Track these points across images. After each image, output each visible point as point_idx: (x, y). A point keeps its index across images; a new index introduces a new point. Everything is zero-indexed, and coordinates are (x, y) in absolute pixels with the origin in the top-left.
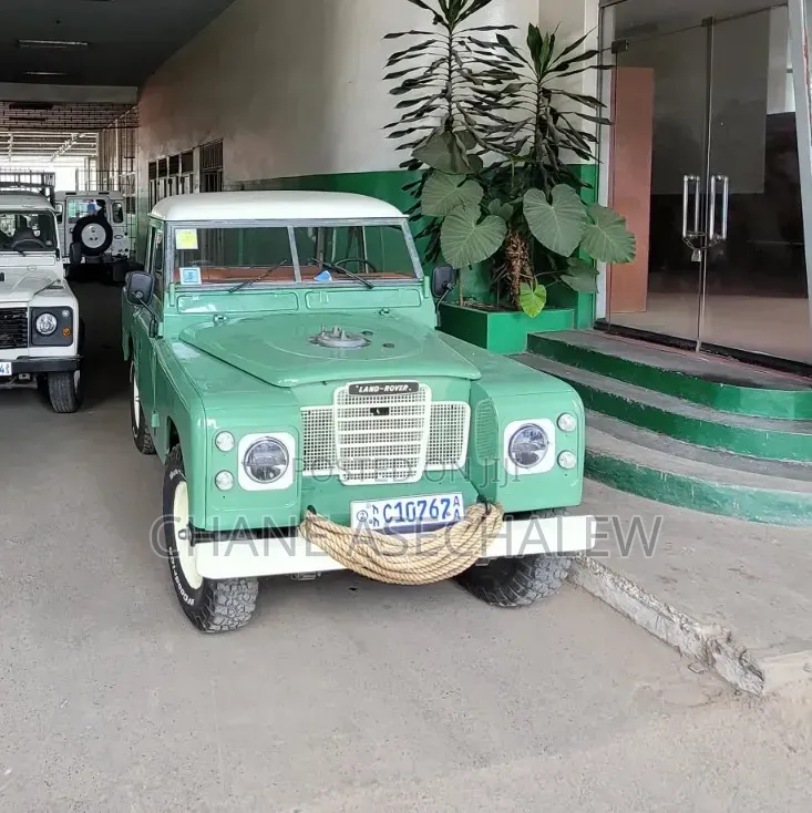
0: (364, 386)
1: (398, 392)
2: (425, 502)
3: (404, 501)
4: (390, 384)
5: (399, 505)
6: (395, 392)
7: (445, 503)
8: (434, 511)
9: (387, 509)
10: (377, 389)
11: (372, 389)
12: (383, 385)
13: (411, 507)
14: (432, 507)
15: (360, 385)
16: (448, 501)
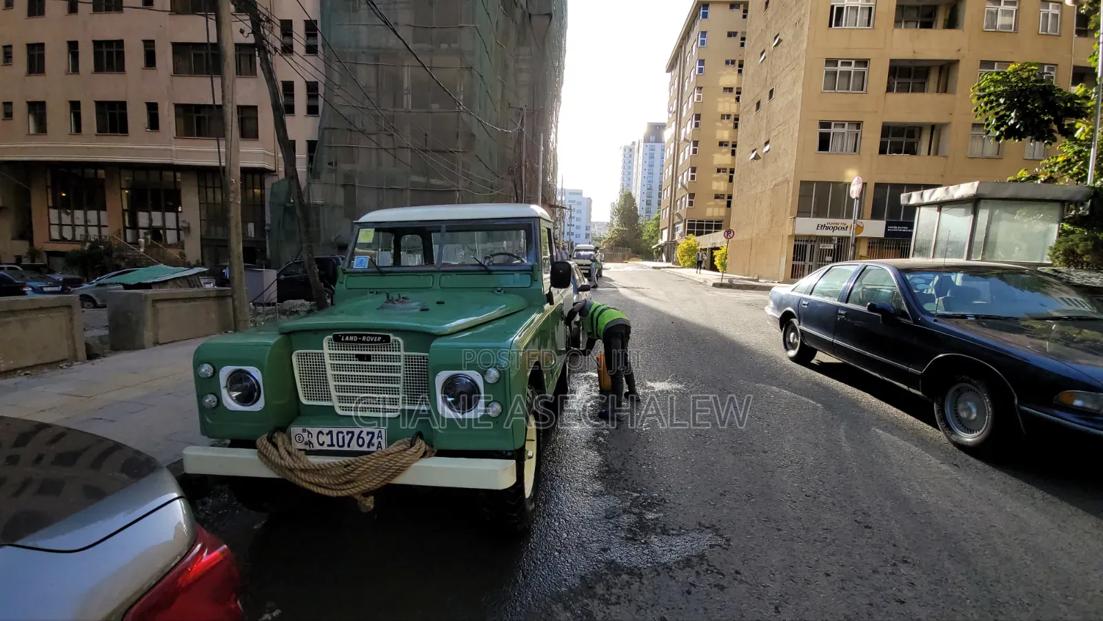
0: (345, 336)
1: (373, 342)
2: (353, 433)
3: (335, 431)
4: (366, 335)
5: (330, 433)
6: (370, 342)
7: (370, 435)
8: (361, 441)
9: (320, 435)
10: (356, 338)
11: (351, 338)
12: (361, 336)
13: (340, 435)
14: (359, 437)
15: (342, 335)
16: (373, 434)
